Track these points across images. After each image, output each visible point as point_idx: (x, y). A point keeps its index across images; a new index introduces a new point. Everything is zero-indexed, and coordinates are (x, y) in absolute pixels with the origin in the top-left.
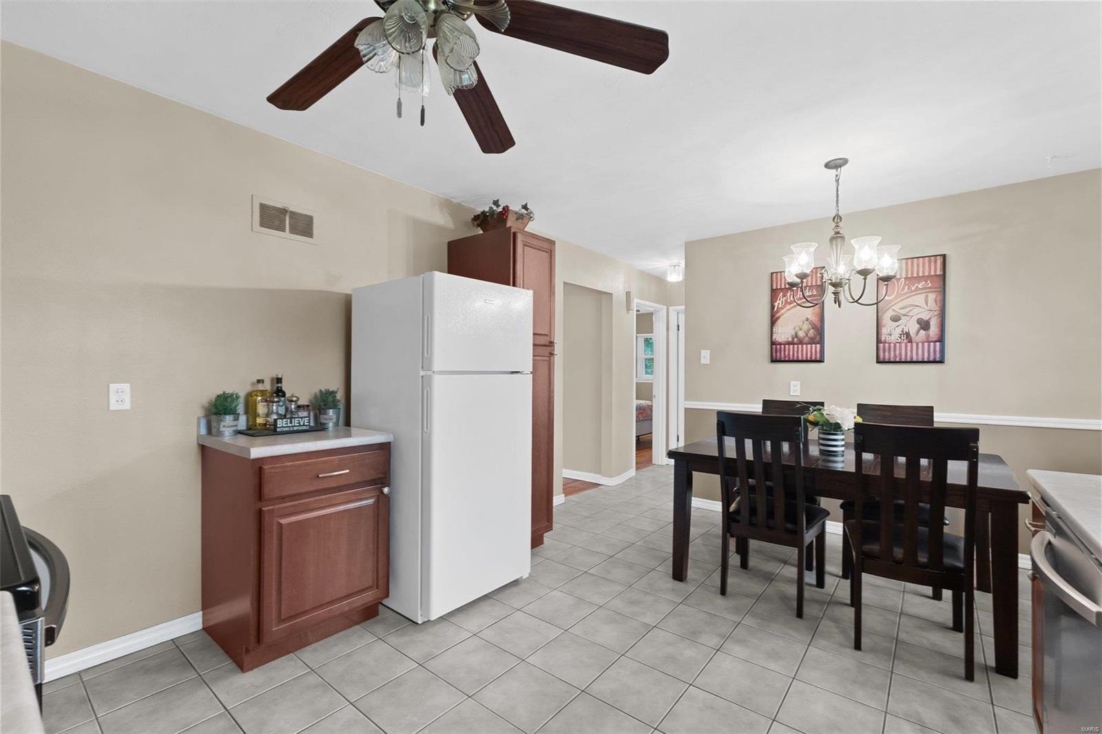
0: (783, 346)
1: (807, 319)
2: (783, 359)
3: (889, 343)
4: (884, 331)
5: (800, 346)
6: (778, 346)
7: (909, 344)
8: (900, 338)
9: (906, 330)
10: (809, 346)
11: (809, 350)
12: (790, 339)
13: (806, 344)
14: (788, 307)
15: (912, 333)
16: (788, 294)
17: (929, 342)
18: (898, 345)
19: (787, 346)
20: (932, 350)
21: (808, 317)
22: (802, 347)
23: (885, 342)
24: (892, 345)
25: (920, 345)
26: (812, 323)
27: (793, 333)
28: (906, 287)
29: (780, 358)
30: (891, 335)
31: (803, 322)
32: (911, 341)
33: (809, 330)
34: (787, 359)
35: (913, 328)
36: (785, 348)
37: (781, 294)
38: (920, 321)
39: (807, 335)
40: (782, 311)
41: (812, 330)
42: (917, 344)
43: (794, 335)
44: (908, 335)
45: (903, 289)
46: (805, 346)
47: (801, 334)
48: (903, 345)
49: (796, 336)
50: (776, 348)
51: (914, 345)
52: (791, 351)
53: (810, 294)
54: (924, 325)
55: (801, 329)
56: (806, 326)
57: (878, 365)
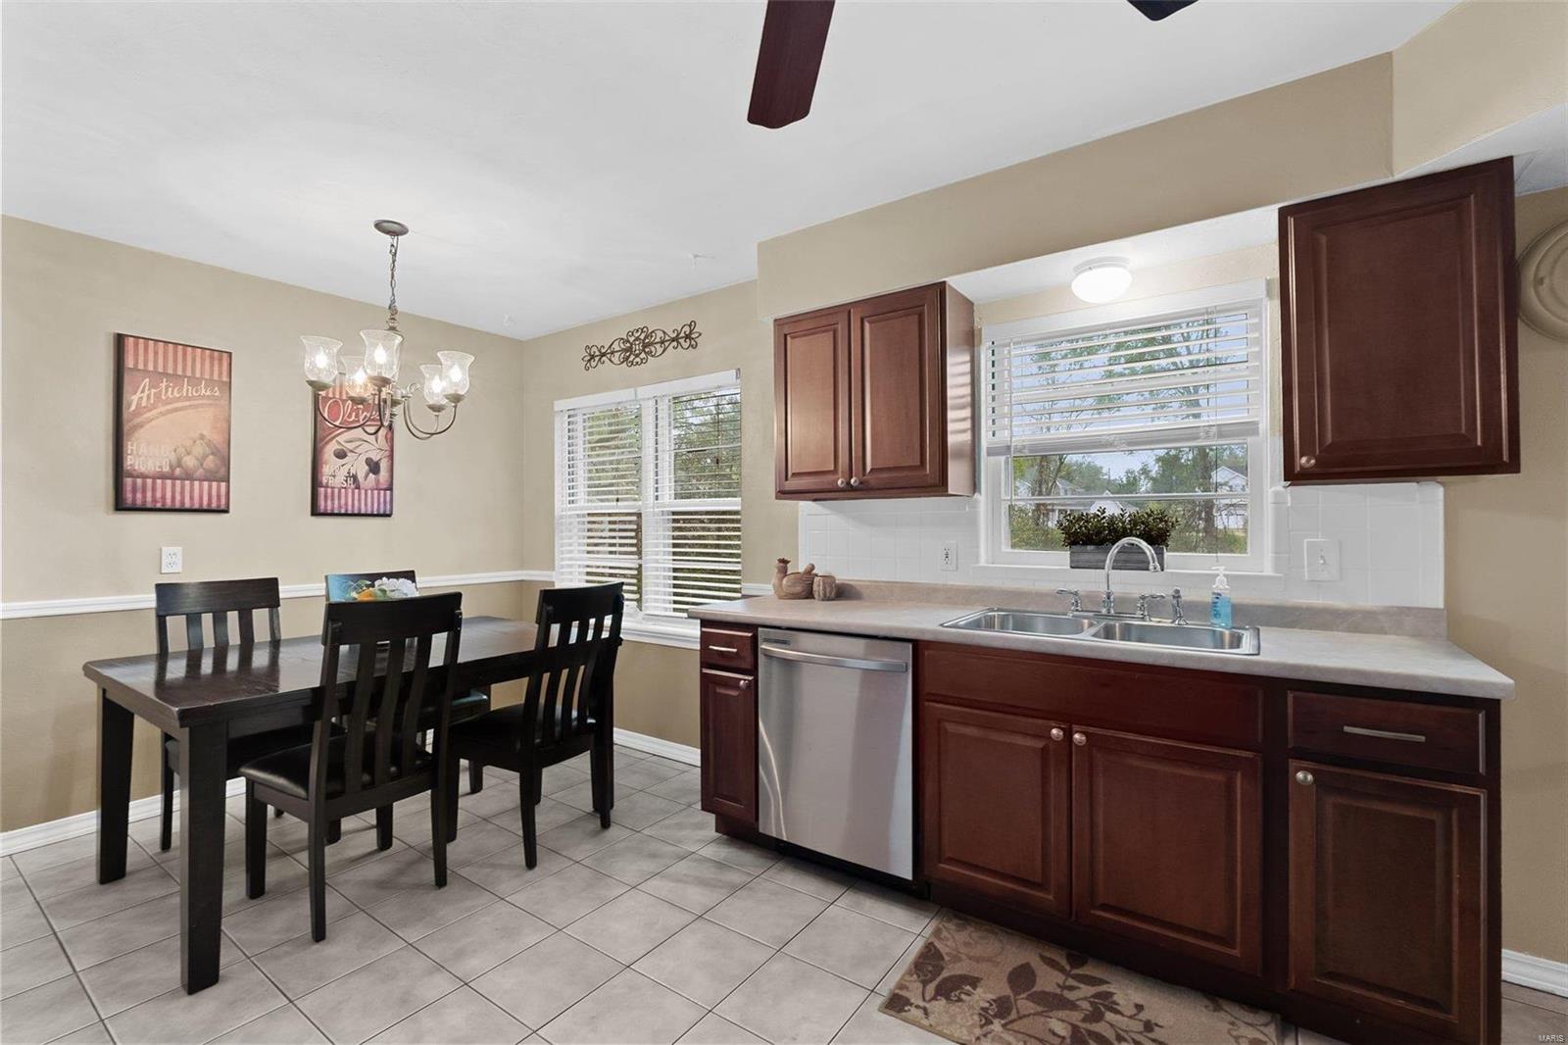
0: (149, 481)
1: (202, 437)
2: (149, 506)
3: (333, 488)
4: (326, 470)
5: (187, 482)
6: (139, 481)
7: (357, 491)
8: (346, 481)
9: (353, 472)
10: (206, 484)
11: (200, 492)
12: (166, 469)
13: (201, 480)
14: (163, 409)
15: (361, 477)
16: (163, 385)
17: (379, 490)
18: (343, 490)
19: (159, 481)
20: (382, 500)
21: (205, 433)
22: (192, 486)
23: (327, 487)
24: (336, 491)
25: (369, 492)
26: (209, 444)
27: (173, 457)
28: (354, 414)
29: (144, 502)
30: (334, 476)
31: (195, 442)
32: (358, 487)
33: (205, 457)
34: (159, 505)
35: (361, 470)
36: (154, 484)
37: (147, 380)
38: (369, 461)
39: (202, 465)
40: (148, 415)
41: (211, 457)
42: (366, 491)
43: (174, 463)
44: (355, 477)
45: (350, 416)
46: (197, 483)
47: (190, 462)
48: (350, 491)
49: (179, 465)
50: (134, 485)
51: (363, 492)
52: (168, 491)
53: (208, 393)
54: (374, 467)
55: (188, 454)
56: (199, 449)
57: (313, 518)
